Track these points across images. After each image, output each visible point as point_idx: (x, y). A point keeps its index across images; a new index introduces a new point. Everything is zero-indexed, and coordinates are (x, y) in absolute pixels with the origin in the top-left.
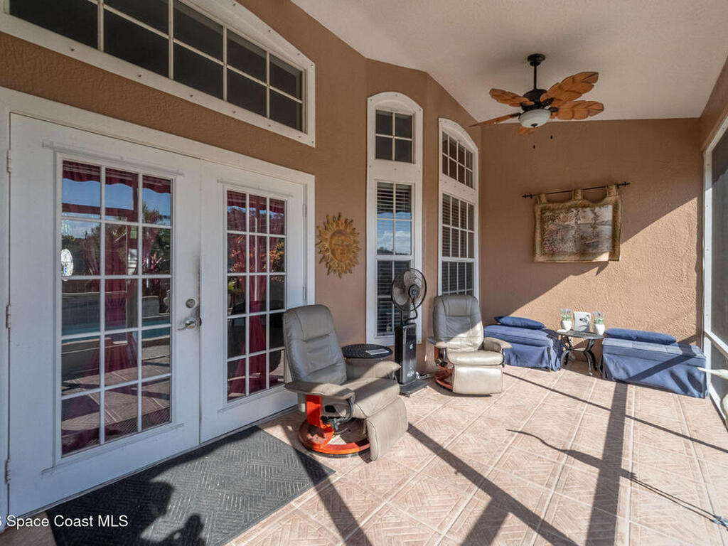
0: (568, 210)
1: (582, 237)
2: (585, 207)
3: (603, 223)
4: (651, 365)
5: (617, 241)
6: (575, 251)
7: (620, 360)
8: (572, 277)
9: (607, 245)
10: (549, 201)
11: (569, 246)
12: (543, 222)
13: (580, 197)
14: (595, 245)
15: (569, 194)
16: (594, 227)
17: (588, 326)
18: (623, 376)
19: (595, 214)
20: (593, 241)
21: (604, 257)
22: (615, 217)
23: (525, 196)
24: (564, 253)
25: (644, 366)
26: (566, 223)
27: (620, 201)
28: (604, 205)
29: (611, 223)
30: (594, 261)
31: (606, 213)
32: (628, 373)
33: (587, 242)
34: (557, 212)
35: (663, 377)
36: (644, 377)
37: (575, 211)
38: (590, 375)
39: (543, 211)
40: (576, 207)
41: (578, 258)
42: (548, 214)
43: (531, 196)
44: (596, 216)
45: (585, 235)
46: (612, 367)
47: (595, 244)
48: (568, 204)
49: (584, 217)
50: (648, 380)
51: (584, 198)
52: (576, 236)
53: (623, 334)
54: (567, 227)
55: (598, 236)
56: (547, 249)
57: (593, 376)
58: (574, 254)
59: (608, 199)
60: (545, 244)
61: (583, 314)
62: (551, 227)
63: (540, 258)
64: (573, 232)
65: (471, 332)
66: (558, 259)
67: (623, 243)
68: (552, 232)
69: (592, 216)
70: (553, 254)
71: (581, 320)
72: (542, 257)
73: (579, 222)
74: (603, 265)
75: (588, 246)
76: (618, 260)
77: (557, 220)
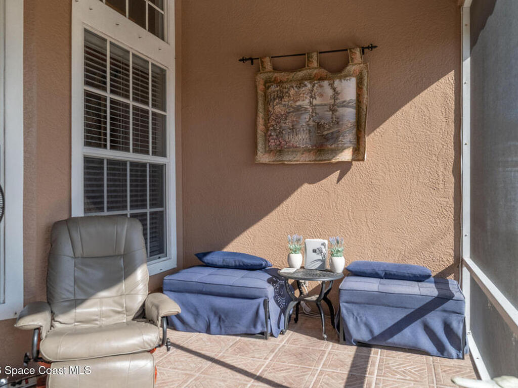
0: (300, 83)
1: (319, 126)
2: (321, 79)
3: (344, 105)
4: (400, 315)
5: (363, 133)
6: (309, 146)
7: (362, 312)
8: (306, 186)
9: (349, 137)
10: (276, 69)
11: (302, 139)
12: (267, 102)
13: (315, 64)
14: (334, 137)
15: (301, 58)
16: (333, 109)
17: (323, 261)
18: (364, 336)
19: (334, 89)
20: (331, 131)
21: (346, 155)
22: (359, 95)
23: (243, 60)
24: (295, 149)
25: (391, 318)
26: (298, 103)
27: (365, 73)
28: (346, 76)
29: (354, 104)
30: (333, 161)
31: (348, 89)
32: (371, 332)
33: (325, 133)
34: (285, 85)
35: (415, 333)
36: (392, 335)
37: (309, 86)
38: (323, 339)
39: (268, 83)
40: (311, 79)
41: (313, 158)
42: (274, 88)
43: (252, 59)
44: (336, 93)
45: (322, 122)
46: (351, 323)
47: (335, 135)
48: (301, 74)
49: (321, 95)
50: (396, 339)
51: (321, 65)
52: (311, 123)
53: (368, 270)
54: (299, 109)
55: (338, 123)
56: (272, 143)
57: (328, 339)
58: (309, 151)
59: (351, 68)
60: (271, 135)
62: (278, 109)
63: (263, 157)
64: (307, 116)
65: (123, 286)
66: (289, 158)
67: (368, 135)
68: (279, 118)
69: (330, 92)
70: (281, 152)
71: (314, 251)
72: (267, 155)
73: (315, 102)
74: (345, 167)
75: (326, 138)
76: (363, 160)
77: (286, 99)
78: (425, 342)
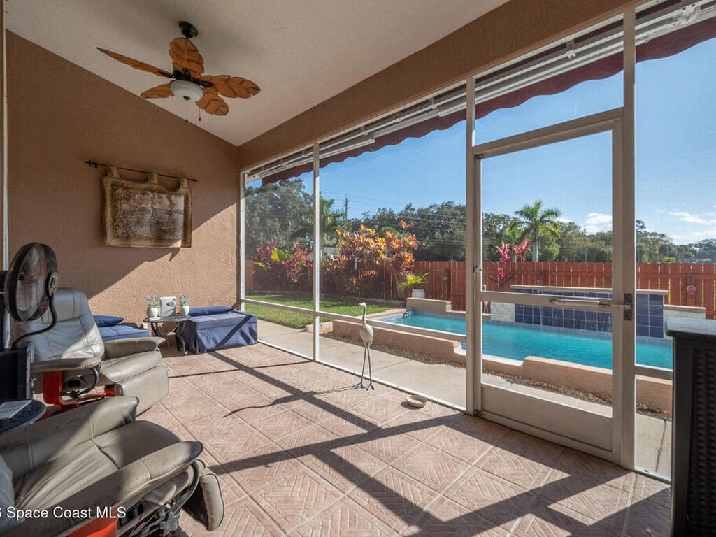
0: (144, 192)
1: (158, 223)
2: (160, 192)
3: (177, 212)
4: (230, 330)
5: (189, 230)
6: (150, 236)
7: (210, 333)
8: (146, 262)
9: (180, 233)
10: (122, 177)
11: (145, 230)
12: (115, 200)
13: (156, 182)
14: (172, 232)
15: (146, 177)
16: (170, 213)
17: (174, 310)
18: (212, 345)
19: (171, 201)
20: (169, 227)
21: (178, 244)
22: (185, 208)
23: (89, 163)
24: (140, 237)
25: (224, 332)
26: (142, 206)
27: (189, 195)
28: (179, 195)
29: (183, 212)
30: (171, 247)
31: (180, 202)
32: (216, 342)
33: (164, 228)
34: (131, 191)
35: (238, 337)
36: (227, 341)
37: (151, 195)
38: (185, 355)
39: (114, 187)
40: (152, 191)
41: (153, 244)
42: (120, 191)
43: (96, 165)
44: (172, 205)
45: (161, 221)
46: (204, 341)
47: (172, 230)
48: (145, 186)
49: (160, 203)
50: (229, 342)
51: (160, 183)
52: (152, 220)
53: (199, 312)
54: (143, 210)
55: (174, 223)
56: (120, 232)
57: (188, 355)
58: (150, 239)
59: (182, 190)
60: (118, 225)
61: (169, 299)
62: (125, 206)
63: (111, 241)
64: (149, 215)
66: (135, 243)
67: (193, 230)
68: (125, 214)
69: (167, 203)
70: (128, 238)
71: (168, 304)
72: (115, 240)
73: (155, 207)
74: (176, 251)
75: (165, 232)
76: (190, 247)
77: (132, 201)
78: (242, 341)
